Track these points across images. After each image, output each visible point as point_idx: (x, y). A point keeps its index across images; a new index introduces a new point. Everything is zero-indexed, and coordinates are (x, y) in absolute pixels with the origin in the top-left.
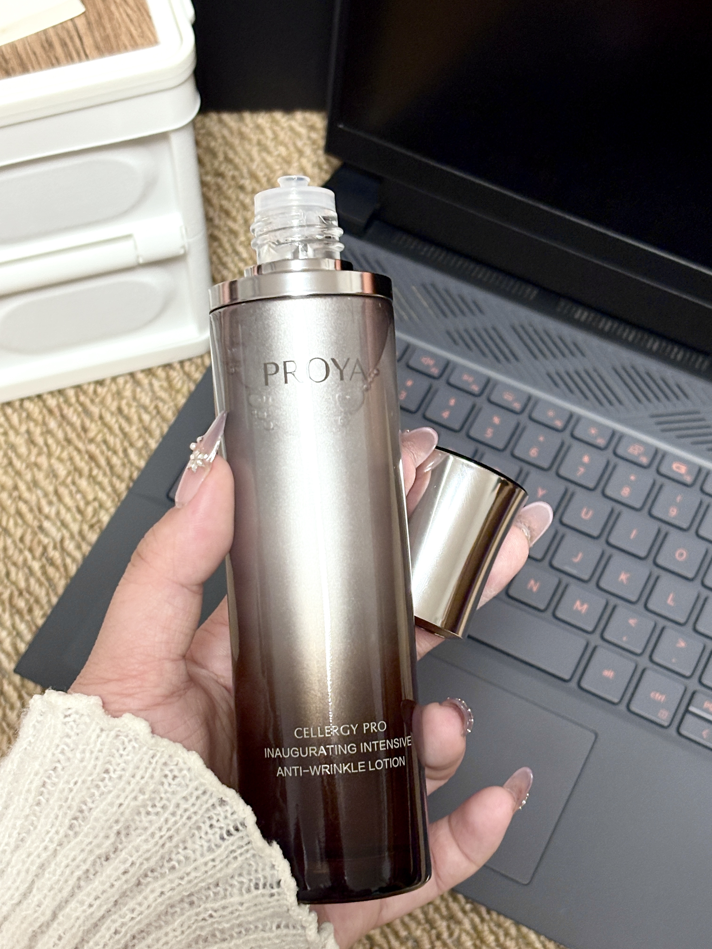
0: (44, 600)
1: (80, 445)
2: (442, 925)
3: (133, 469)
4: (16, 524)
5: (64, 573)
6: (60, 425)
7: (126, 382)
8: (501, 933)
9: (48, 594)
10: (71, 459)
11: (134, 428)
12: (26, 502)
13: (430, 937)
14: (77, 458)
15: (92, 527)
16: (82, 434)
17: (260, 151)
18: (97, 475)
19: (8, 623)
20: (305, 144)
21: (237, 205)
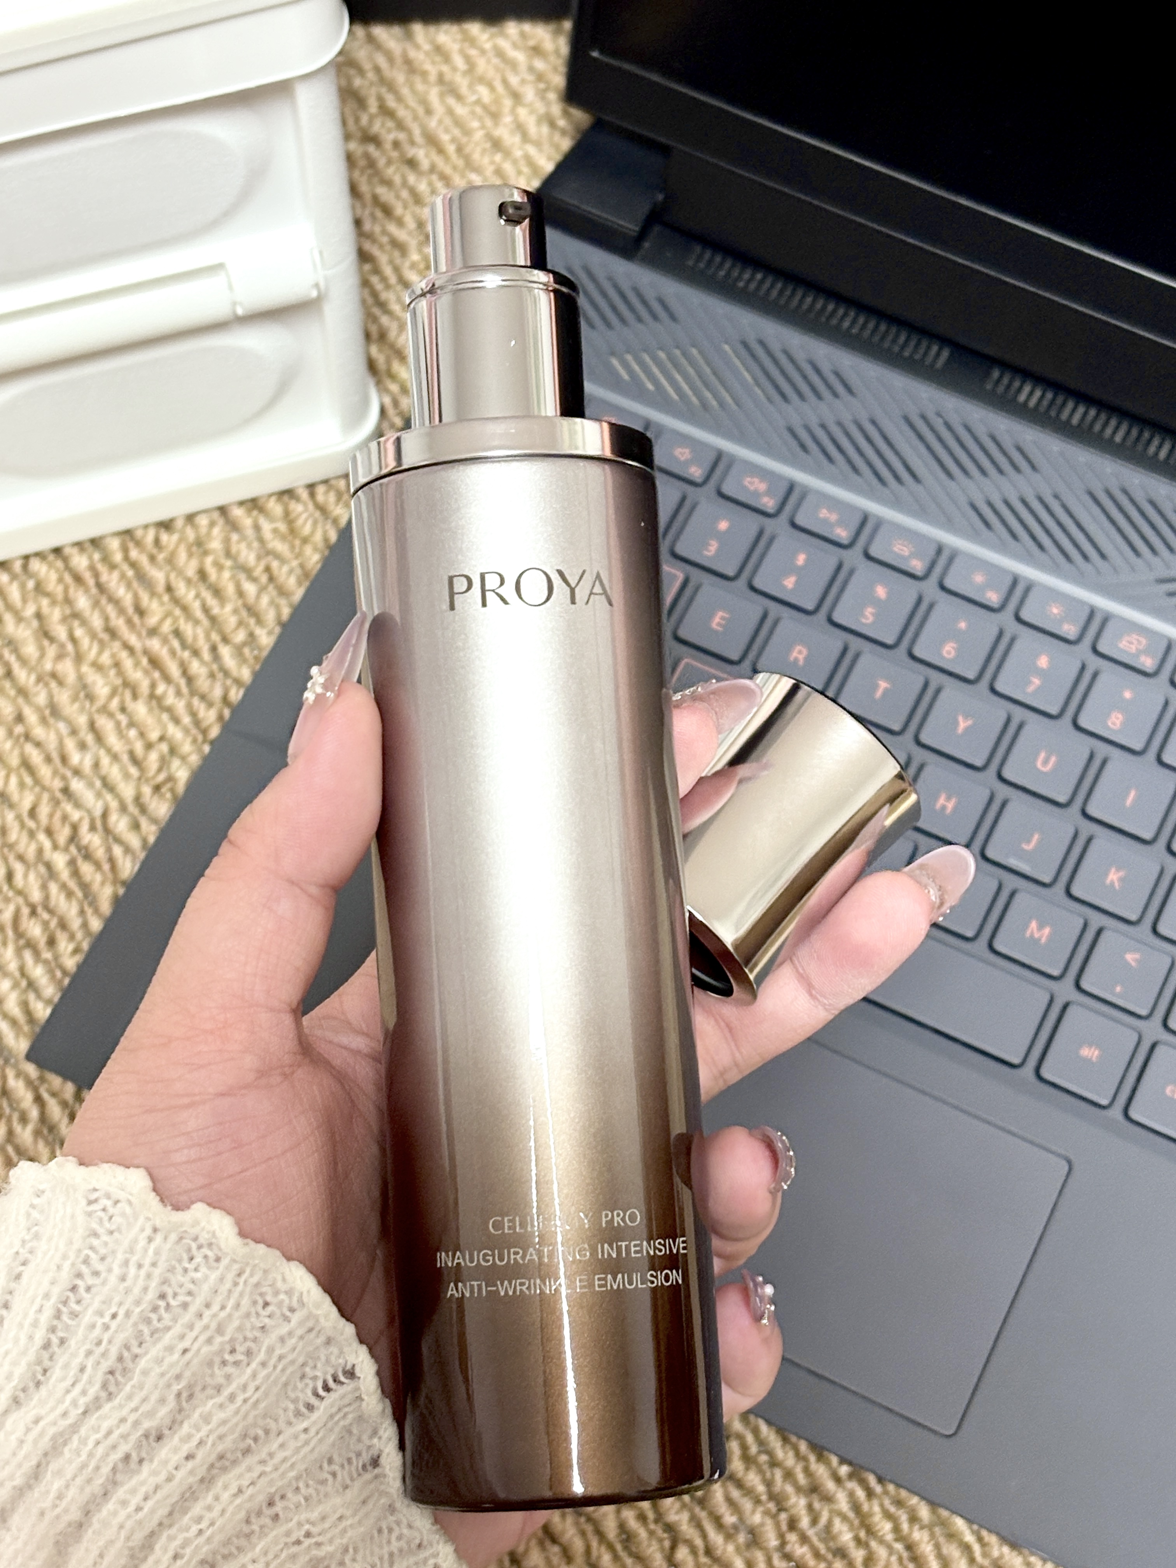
0: (75, 924)
1: (133, 640)
2: (799, 1504)
3: (229, 682)
4: (22, 785)
5: (110, 875)
6: (96, 604)
7: (212, 524)
8: (904, 1518)
9: (82, 912)
10: (117, 665)
11: (229, 608)
12: (38, 745)
13: (777, 1525)
14: (128, 663)
15: (157, 788)
16: (136, 619)
17: (442, 95)
18: (165, 693)
19: (13, 966)
20: (523, 82)
21: (405, 194)
